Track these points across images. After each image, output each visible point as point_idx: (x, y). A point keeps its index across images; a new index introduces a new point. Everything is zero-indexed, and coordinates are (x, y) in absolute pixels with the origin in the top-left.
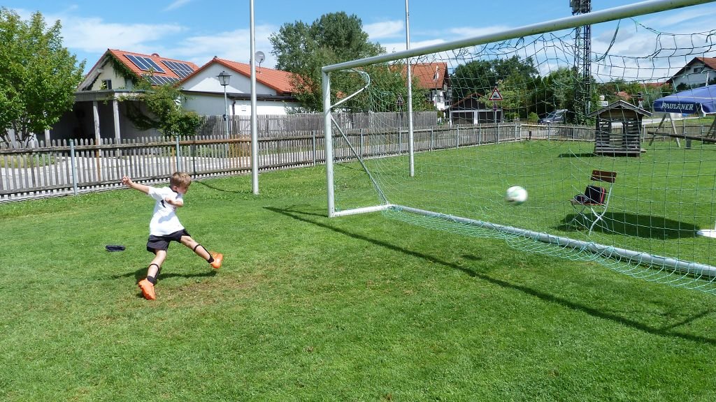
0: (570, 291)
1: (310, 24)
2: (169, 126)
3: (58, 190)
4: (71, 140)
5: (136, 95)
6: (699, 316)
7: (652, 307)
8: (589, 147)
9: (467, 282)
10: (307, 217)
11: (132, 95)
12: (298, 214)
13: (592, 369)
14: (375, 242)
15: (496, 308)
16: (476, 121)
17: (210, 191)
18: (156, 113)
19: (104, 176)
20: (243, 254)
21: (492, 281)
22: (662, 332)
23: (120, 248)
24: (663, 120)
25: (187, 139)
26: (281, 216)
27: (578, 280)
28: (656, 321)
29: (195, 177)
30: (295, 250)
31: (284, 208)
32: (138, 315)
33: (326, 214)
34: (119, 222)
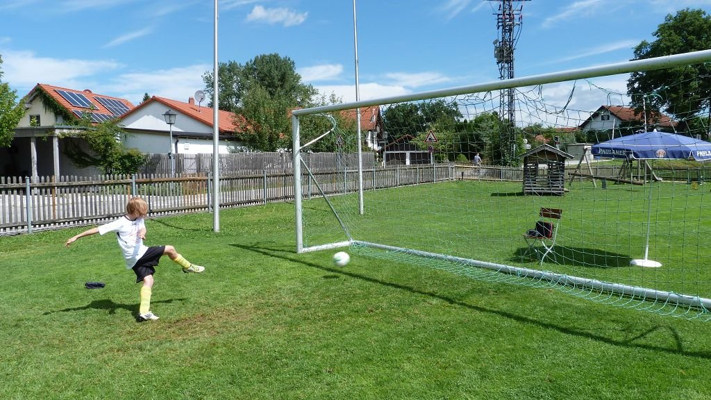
0: (539, 313)
1: (244, 64)
2: (110, 164)
3: (11, 228)
4: (26, 177)
5: (77, 132)
6: (650, 331)
7: (612, 325)
8: (517, 186)
9: (447, 309)
10: (276, 253)
11: (73, 131)
12: (267, 251)
13: (578, 376)
14: (351, 275)
15: (481, 330)
16: (408, 162)
17: (168, 229)
18: (97, 150)
19: (59, 214)
20: (227, 289)
21: (470, 307)
22: (625, 344)
23: (100, 286)
24: (581, 162)
25: (143, 178)
26: (251, 252)
27: (544, 303)
28: (618, 335)
29: (150, 215)
30: (277, 284)
31: (250, 245)
32: (148, 347)
33: (294, 250)
34: (85, 260)
